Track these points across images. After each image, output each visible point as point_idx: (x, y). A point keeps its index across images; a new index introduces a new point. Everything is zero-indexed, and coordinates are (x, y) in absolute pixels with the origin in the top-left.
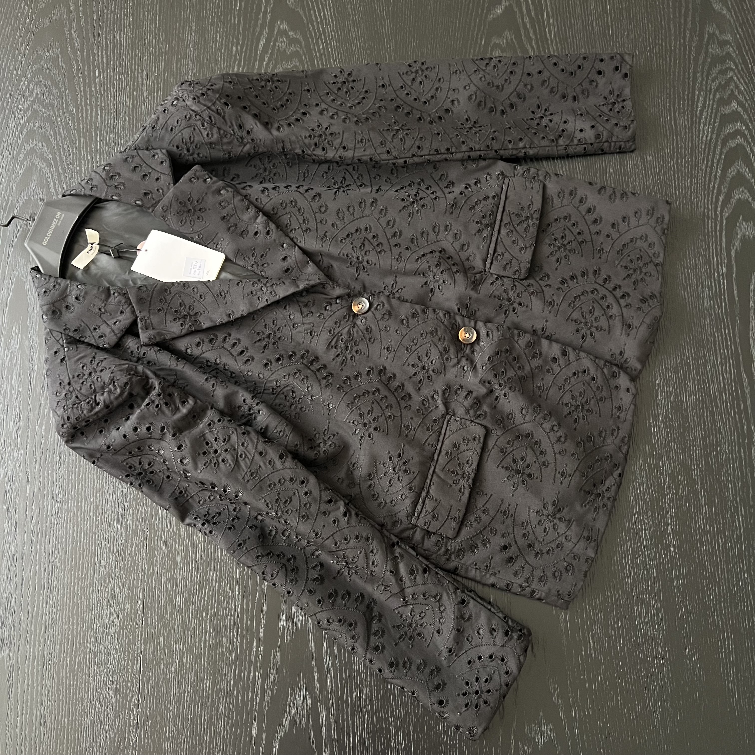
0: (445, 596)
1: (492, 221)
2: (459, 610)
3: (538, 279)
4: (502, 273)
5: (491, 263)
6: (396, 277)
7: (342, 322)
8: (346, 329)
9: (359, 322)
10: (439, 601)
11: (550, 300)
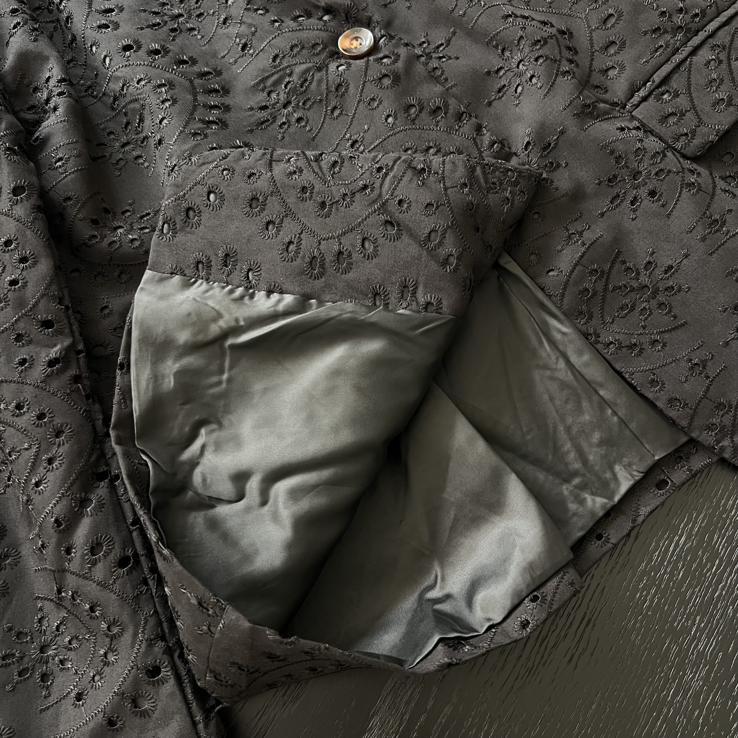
0: (127, 637)
1: (694, 27)
2: (136, 683)
3: (717, 175)
4: (653, 124)
5: (645, 99)
6: (454, 33)
7: (304, 51)
8: (304, 67)
9: (332, 67)
10: (113, 638)
11: (717, 217)
